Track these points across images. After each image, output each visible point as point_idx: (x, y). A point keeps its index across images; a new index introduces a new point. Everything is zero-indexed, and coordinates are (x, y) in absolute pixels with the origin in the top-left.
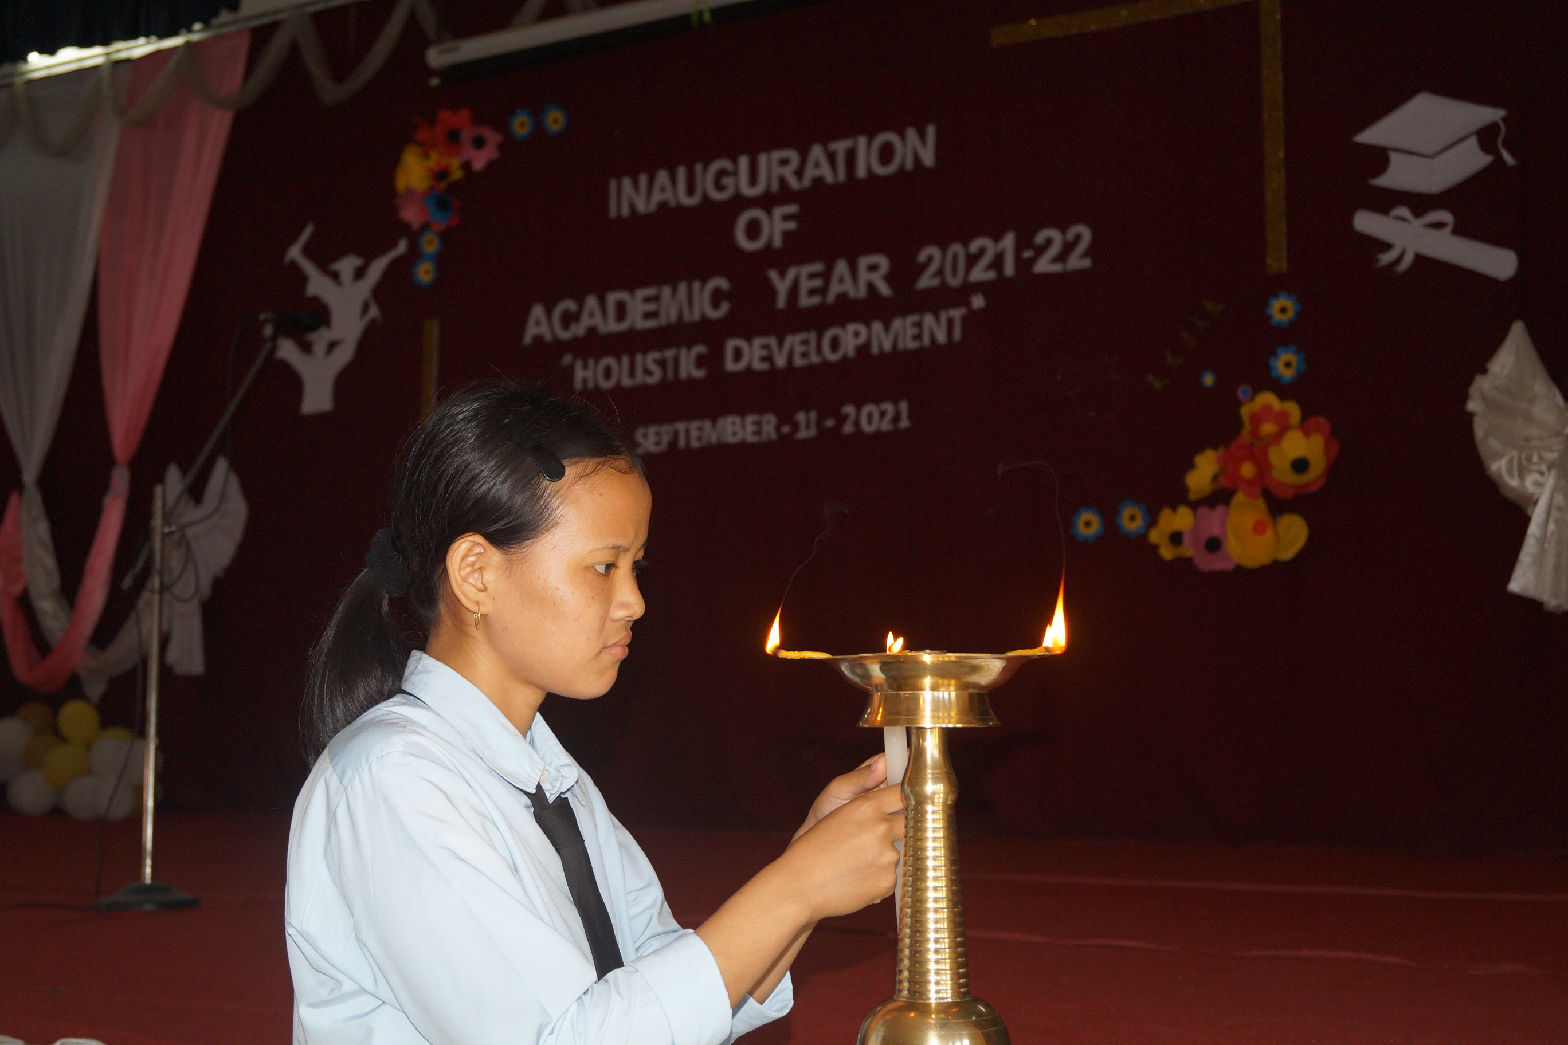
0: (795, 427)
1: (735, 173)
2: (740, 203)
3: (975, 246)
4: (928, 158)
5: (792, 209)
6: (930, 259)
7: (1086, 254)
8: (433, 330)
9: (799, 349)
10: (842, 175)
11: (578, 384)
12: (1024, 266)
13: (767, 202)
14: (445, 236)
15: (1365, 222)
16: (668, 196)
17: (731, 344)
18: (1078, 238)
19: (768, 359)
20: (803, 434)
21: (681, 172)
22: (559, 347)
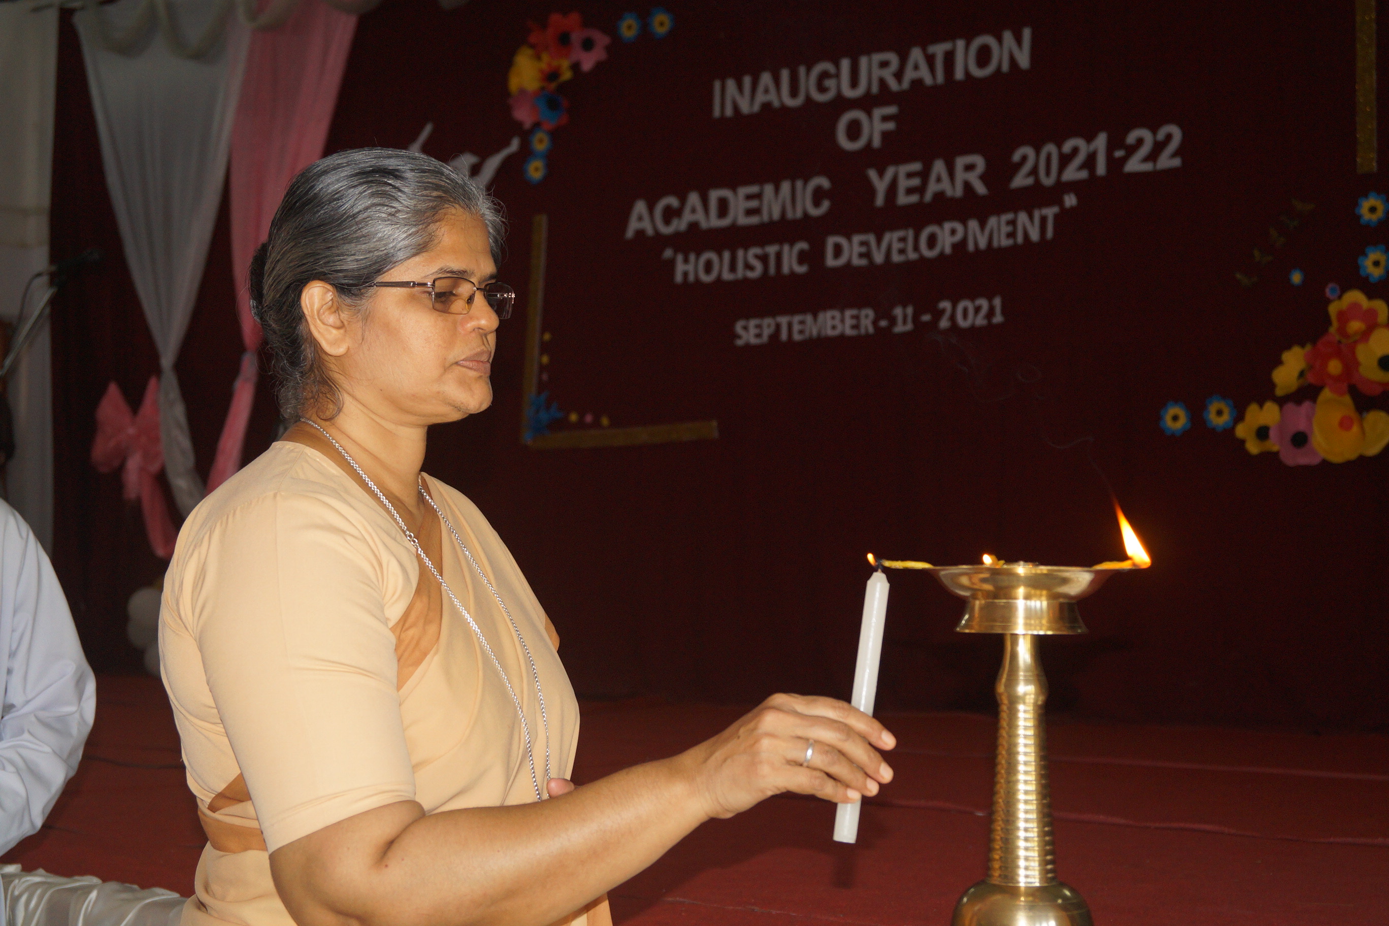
0: (893, 321)
1: (837, 76)
2: (841, 104)
3: (1067, 147)
4: (1024, 60)
5: (892, 110)
6: (1024, 158)
7: (1177, 153)
8: (541, 223)
9: (896, 246)
10: (940, 78)
11: (679, 278)
12: (1115, 165)
13: (867, 103)
14: (554, 135)
16: (772, 97)
17: (831, 241)
18: (1169, 137)
19: (867, 255)
20: (899, 328)
21: (785, 74)
22: (661, 241)
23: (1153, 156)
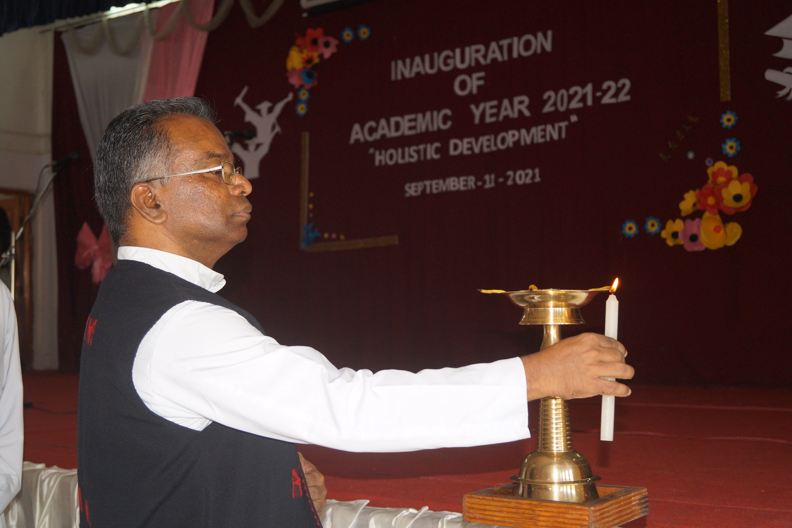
0: (484, 182)
1: (454, 58)
2: (456, 72)
3: (572, 91)
4: (548, 47)
5: (482, 74)
6: (549, 97)
7: (628, 93)
8: (306, 137)
9: (486, 144)
10: (506, 57)
11: (377, 163)
12: (597, 100)
13: (469, 71)
14: (311, 91)
15: (771, 75)
16: (421, 69)
17: (452, 142)
18: (624, 85)
19: (471, 149)
20: (488, 186)
21: (427, 57)
22: (368, 144)
23: (616, 95)
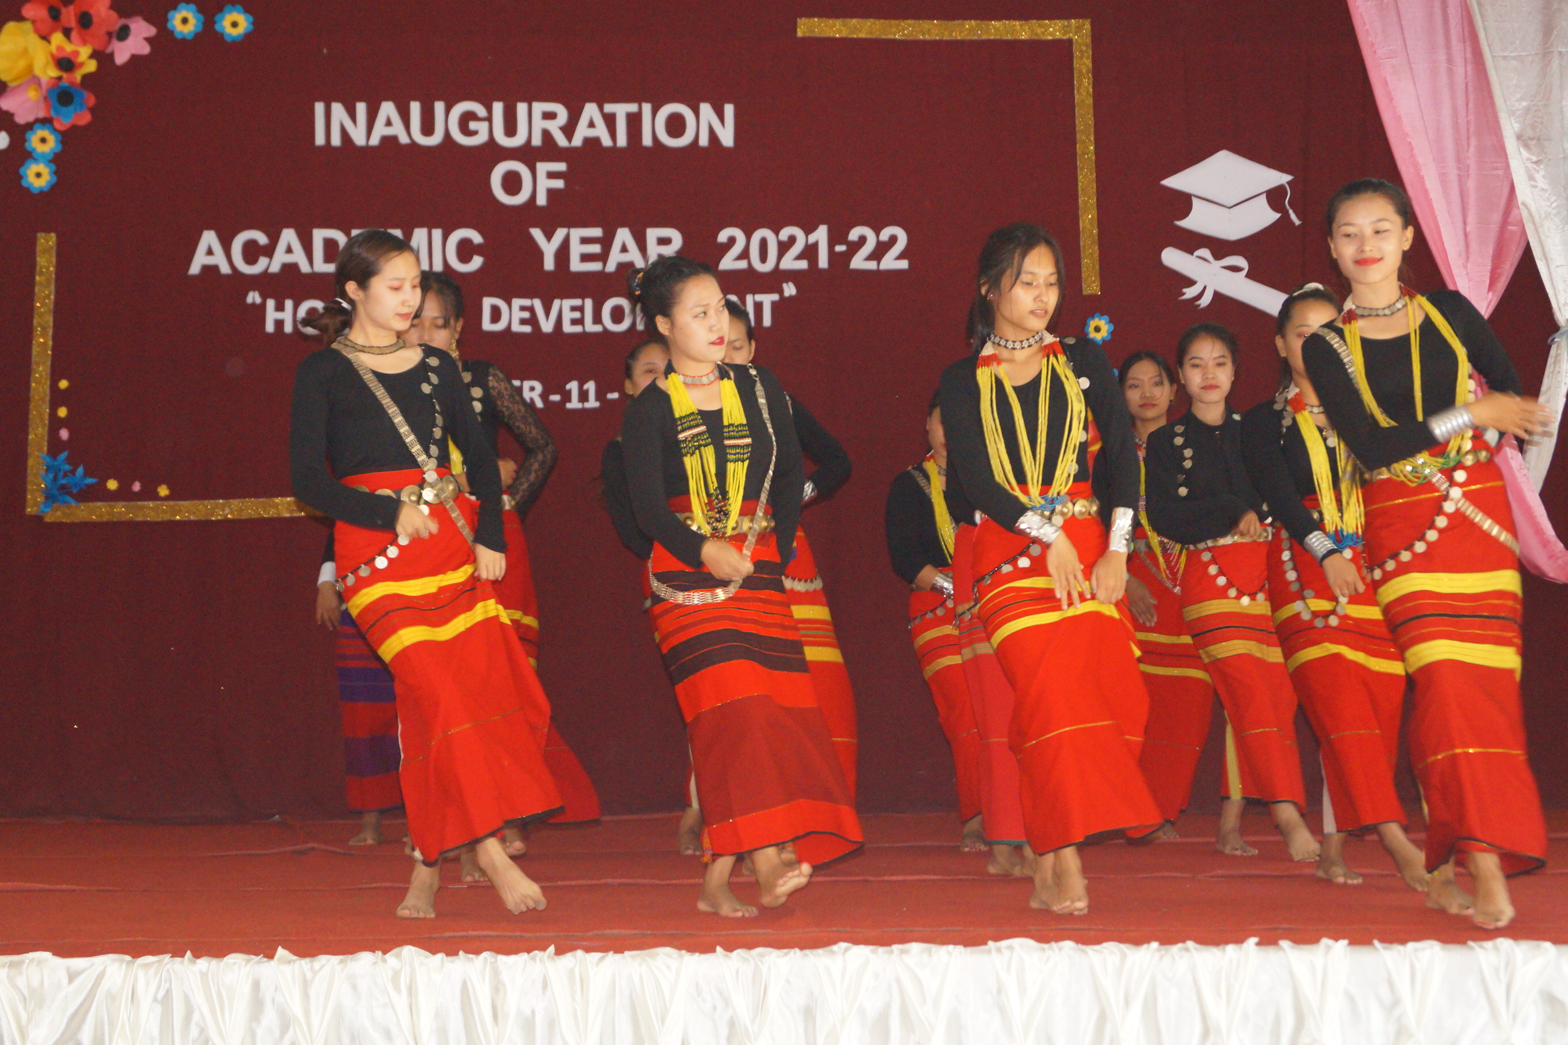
0: (567, 396)
1: (489, 119)
2: (493, 152)
3: (785, 233)
4: (727, 137)
5: (561, 167)
6: (732, 241)
7: (900, 257)
8: (47, 242)
9: (568, 316)
10: (622, 141)
11: (270, 327)
12: (839, 261)
13: (528, 155)
15: (1172, 258)
16: (397, 129)
17: (488, 302)
18: (893, 240)
19: (532, 321)
20: (574, 404)
21: (415, 108)
22: (240, 282)
23: (878, 254)
